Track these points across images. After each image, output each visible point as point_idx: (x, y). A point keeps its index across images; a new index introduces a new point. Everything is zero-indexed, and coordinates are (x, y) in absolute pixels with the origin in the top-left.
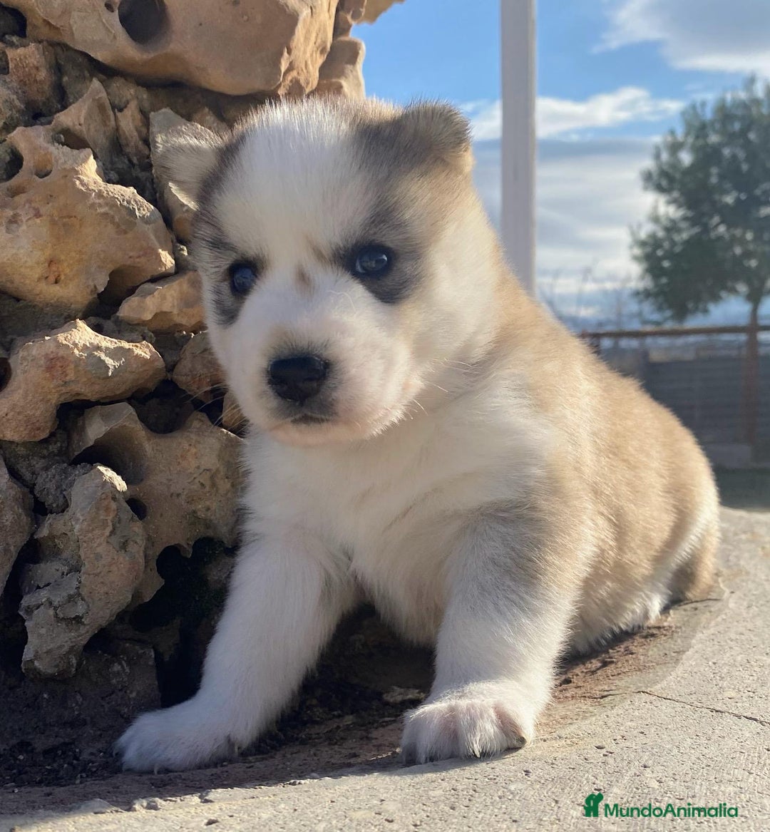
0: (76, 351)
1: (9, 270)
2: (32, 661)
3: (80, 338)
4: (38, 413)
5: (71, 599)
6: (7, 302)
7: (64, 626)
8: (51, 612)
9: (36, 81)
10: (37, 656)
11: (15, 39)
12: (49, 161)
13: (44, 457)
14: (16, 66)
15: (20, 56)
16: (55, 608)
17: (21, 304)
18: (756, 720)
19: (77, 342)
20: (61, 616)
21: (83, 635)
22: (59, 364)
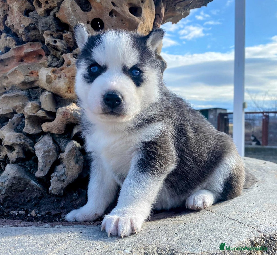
0: (71, 111)
1: (58, 90)
2: (51, 191)
3: (72, 107)
4: (61, 126)
5: (62, 175)
6: (58, 98)
7: (60, 182)
8: (57, 178)
9: (70, 42)
10: (52, 189)
11: (66, 31)
12: (70, 62)
13: (63, 138)
14: (65, 38)
15: (66, 35)
16: (58, 177)
17: (62, 98)
18: (235, 220)
19: (71, 108)
20: (59, 179)
21: (64, 185)
22: (66, 114)
